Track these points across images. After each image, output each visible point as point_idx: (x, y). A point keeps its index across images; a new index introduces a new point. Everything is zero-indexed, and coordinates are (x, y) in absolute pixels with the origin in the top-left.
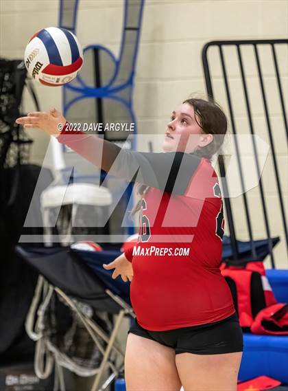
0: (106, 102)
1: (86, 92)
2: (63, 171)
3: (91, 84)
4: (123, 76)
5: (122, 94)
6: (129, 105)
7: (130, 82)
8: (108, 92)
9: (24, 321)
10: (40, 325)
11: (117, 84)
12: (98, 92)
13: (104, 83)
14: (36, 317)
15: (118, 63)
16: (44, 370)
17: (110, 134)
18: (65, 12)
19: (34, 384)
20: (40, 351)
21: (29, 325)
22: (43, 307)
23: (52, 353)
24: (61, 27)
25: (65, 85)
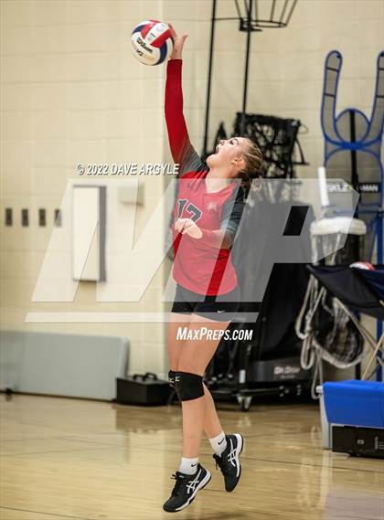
0: (359, 153)
1: (343, 145)
2: (327, 207)
3: (347, 138)
4: (373, 134)
5: (373, 147)
6: (378, 156)
7: (379, 138)
8: (361, 146)
9: (294, 324)
10: (308, 328)
11: (369, 139)
12: (353, 146)
13: (358, 139)
14: (304, 322)
15: (369, 124)
16: (308, 363)
17: (361, 179)
18: (328, 82)
19: (295, 374)
20: (305, 347)
21: (298, 327)
22: (311, 313)
23: (315, 348)
24: (325, 94)
25: (327, 138)
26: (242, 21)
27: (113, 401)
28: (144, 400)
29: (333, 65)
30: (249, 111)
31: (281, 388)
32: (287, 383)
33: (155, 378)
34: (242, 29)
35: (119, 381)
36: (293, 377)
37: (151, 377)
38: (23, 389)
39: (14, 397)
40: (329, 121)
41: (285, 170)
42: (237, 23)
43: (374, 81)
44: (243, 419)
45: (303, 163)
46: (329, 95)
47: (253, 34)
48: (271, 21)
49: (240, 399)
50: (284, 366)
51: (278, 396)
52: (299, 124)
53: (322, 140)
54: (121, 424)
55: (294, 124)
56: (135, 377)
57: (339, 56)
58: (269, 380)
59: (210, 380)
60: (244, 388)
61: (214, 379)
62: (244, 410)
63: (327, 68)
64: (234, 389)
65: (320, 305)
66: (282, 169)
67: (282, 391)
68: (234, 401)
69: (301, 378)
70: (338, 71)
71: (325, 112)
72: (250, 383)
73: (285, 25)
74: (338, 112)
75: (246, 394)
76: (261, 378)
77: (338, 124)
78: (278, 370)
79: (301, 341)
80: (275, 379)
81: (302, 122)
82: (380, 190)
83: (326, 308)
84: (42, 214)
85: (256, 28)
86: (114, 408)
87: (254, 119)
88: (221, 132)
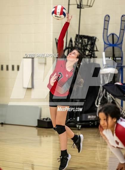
0: (115, 48)
1: (110, 45)
2: (106, 65)
3: (111, 43)
4: (120, 42)
5: (119, 46)
6: (121, 48)
7: (122, 43)
8: (116, 45)
9: (94, 102)
10: (99, 103)
11: (118, 43)
12: (113, 45)
13: (115, 43)
14: (98, 101)
15: (118, 38)
17: (116, 56)
18: (105, 25)
19: (95, 118)
21: (96, 103)
22: (100, 99)
24: (104, 29)
25: (105, 43)
26: (78, 5)
27: (37, 127)
28: (47, 126)
29: (107, 19)
30: (80, 34)
31: (90, 123)
32: (92, 121)
34: (78, 8)
36: (94, 119)
37: (49, 119)
38: (7, 123)
39: (4, 125)
40: (105, 37)
41: (92, 53)
42: (76, 6)
43: (120, 24)
44: (78, 133)
45: (97, 51)
46: (106, 29)
47: (82, 9)
48: (87, 5)
49: (77, 126)
50: (91, 115)
51: (89, 125)
52: (96, 38)
53: (103, 43)
54: (39, 134)
56: (44, 119)
57: (109, 16)
58: (86, 120)
59: (68, 120)
60: (79, 123)
61: (69, 120)
62: (79, 130)
63: (105, 20)
64: (76, 123)
65: (103, 96)
66: (90, 53)
67: (91, 124)
68: (76, 127)
69: (96, 120)
70: (108, 21)
71: (104, 34)
72: (81, 121)
73: (92, 6)
74: (108, 34)
75: (80, 125)
76: (84, 119)
77: (109, 38)
78: (89, 117)
79: (97, 108)
80: (88, 120)
81: (97, 37)
82: (122, 59)
83: (105, 97)
84: (13, 67)
85: (82, 7)
86: (37, 129)
87: (82, 36)
88: (71, 41)
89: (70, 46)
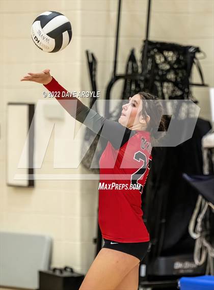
10: (199, 228)
14: (196, 223)
16: (200, 259)
19: (193, 269)
20: (198, 246)
21: (192, 228)
22: (201, 216)
23: (206, 248)
33: (72, 271)
35: (41, 274)
36: (191, 271)
49: (142, 289)
50: (183, 261)
52: (197, 50)
55: (191, 50)
58: (169, 273)
69: (199, 273)
76: (162, 271)
78: (178, 265)
79: (194, 240)
80: (174, 273)
87: (158, 46)
88: (132, 58)
89: (130, 72)
